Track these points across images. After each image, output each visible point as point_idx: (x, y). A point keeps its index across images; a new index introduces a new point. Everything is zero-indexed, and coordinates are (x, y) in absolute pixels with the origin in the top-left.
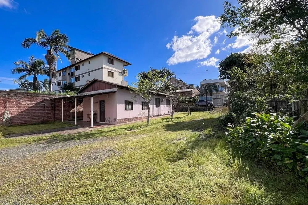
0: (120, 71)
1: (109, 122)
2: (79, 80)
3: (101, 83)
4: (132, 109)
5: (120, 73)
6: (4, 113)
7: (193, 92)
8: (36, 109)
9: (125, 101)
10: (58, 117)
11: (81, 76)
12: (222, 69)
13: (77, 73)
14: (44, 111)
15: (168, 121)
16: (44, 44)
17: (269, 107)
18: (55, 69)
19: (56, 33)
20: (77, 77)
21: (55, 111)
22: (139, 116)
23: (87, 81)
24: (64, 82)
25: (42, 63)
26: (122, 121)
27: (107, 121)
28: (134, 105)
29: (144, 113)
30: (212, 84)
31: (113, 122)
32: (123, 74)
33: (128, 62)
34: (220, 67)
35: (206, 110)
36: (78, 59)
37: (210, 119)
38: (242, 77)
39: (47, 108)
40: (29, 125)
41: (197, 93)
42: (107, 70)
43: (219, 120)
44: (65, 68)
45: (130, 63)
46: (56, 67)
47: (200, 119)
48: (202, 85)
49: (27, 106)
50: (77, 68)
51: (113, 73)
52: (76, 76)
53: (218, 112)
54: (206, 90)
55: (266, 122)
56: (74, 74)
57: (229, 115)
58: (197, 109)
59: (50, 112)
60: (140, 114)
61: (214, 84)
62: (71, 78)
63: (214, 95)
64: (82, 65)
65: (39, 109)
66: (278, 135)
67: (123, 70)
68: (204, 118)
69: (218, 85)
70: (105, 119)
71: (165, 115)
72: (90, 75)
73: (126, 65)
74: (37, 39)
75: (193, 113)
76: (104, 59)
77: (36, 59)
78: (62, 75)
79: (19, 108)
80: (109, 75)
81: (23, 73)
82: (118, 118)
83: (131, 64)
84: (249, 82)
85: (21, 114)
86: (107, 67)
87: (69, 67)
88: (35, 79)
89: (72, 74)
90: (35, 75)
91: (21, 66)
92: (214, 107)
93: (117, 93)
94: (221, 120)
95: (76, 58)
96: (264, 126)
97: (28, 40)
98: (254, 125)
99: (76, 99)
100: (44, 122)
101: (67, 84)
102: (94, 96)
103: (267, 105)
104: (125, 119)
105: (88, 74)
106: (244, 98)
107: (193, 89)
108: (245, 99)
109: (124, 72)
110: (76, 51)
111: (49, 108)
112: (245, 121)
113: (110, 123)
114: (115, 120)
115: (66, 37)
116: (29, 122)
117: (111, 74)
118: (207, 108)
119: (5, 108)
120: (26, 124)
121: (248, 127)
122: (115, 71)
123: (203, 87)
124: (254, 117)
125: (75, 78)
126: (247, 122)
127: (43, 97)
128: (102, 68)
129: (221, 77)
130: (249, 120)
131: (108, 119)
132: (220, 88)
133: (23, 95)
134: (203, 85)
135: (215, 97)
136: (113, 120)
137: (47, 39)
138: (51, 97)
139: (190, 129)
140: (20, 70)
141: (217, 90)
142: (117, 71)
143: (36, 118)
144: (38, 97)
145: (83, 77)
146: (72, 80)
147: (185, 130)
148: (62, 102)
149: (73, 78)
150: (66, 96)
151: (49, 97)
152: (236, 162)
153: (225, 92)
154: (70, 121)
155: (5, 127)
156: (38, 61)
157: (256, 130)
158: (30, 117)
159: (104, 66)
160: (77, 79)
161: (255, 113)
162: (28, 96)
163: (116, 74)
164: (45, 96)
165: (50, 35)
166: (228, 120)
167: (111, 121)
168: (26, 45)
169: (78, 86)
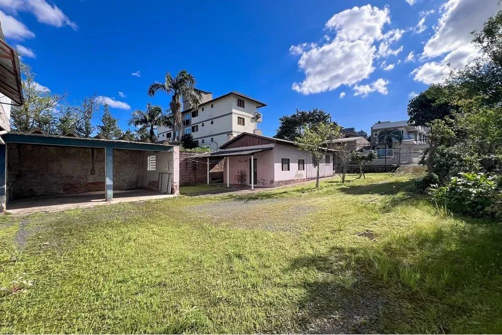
0: (252, 116)
2: (197, 130)
3: (251, 137)
4: (289, 170)
5: (253, 118)
7: (358, 142)
9: (282, 159)
10: (198, 179)
11: (200, 125)
12: (414, 111)
13: (194, 121)
14: (186, 171)
15: (339, 185)
17: (480, 166)
18: (180, 119)
19: (182, 74)
20: (194, 127)
21: (195, 171)
22: (295, 179)
25: (159, 111)
26: (280, 183)
27: (261, 183)
28: (290, 164)
29: (301, 175)
30: (393, 129)
31: (269, 185)
32: (256, 121)
33: (262, 102)
34: (411, 108)
35: (385, 171)
37: (396, 182)
38: (447, 132)
39: (189, 167)
41: (364, 144)
42: (237, 116)
43: (415, 182)
45: (264, 103)
47: (380, 182)
48: (373, 131)
50: (195, 114)
51: (244, 119)
52: (193, 125)
53: (405, 173)
54: (381, 138)
55: (471, 180)
56: (191, 123)
57: (429, 176)
58: (370, 170)
59: (191, 172)
60: (297, 175)
61: (395, 128)
62: (185, 128)
63: (396, 147)
64: (201, 110)
65: (182, 169)
66: (480, 189)
67: (256, 114)
68: (387, 181)
69: (403, 131)
70: (258, 181)
71: (324, 177)
72: (213, 124)
73: (259, 107)
75: (367, 175)
76: (233, 101)
80: (239, 123)
82: (276, 180)
83: (266, 105)
84: (457, 131)
86: (237, 112)
87: (184, 113)
88: (152, 132)
89: (187, 123)
90: (152, 126)
91: (138, 116)
92: (398, 167)
93: (274, 150)
94: (418, 182)
96: (468, 184)
97: (153, 86)
98: (460, 183)
103: (478, 164)
104: (282, 182)
105: (210, 121)
106: (449, 155)
107: (358, 138)
108: (452, 156)
109: (257, 117)
110: (202, 94)
111: (191, 168)
112: (450, 180)
113: (265, 186)
114: (272, 182)
115: (192, 77)
117: (241, 121)
118: (386, 168)
121: (454, 186)
122: (245, 116)
123: (376, 135)
124: (460, 176)
126: (452, 181)
127: (186, 155)
128: (231, 113)
129: (411, 122)
130: (455, 180)
131: (262, 181)
132: (405, 135)
134: (376, 130)
135: (397, 151)
136: (269, 182)
139: (376, 193)
140: (137, 123)
141: (400, 139)
142: (249, 117)
144: (181, 155)
145: (203, 126)
146: (188, 130)
147: (369, 194)
148: (208, 161)
149: (188, 128)
152: (442, 210)
153: (415, 142)
156: (155, 109)
157: (461, 187)
159: (234, 111)
160: (194, 129)
161: (461, 173)
163: (247, 120)
165: (176, 76)
166: (427, 182)
167: (266, 184)
168: (152, 92)
169: (196, 139)
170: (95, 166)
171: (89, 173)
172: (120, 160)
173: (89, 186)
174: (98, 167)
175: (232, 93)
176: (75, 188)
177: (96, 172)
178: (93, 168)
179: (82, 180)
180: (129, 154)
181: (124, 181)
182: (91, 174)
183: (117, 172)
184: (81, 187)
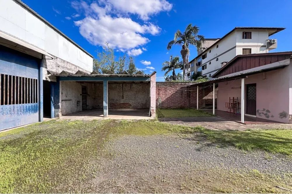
0: (263, 44)
1: (268, 117)
2: (206, 68)
5: (263, 46)
6: (158, 98)
8: (176, 95)
10: (192, 104)
11: (208, 64)
13: (204, 61)
14: (182, 97)
16: (180, 42)
18: (187, 61)
19: (188, 28)
20: (204, 66)
21: (190, 97)
23: (222, 63)
24: (192, 72)
25: (178, 59)
27: (262, 114)
32: (268, 48)
36: (204, 48)
39: (184, 95)
40: (172, 109)
42: (242, 48)
44: (193, 60)
46: (188, 59)
49: (171, 93)
50: (204, 57)
51: (251, 49)
56: (201, 63)
59: (186, 99)
62: (198, 68)
64: (209, 52)
65: (178, 96)
67: (269, 41)
70: (258, 111)
72: (218, 60)
73: (272, 34)
74: (175, 39)
77: (174, 57)
78: (190, 67)
79: (166, 95)
81: (167, 70)
85: (167, 99)
86: (242, 45)
87: (197, 58)
88: (174, 73)
89: (199, 64)
90: (174, 70)
91: (166, 65)
95: (203, 48)
97: (170, 43)
99: (214, 84)
100: (182, 108)
101: (196, 73)
102: (247, 77)
105: (216, 59)
109: (270, 44)
111: (185, 95)
113: (270, 119)
114: (284, 115)
116: (172, 107)
117: (247, 52)
119: (159, 95)
120: (170, 108)
122: (253, 46)
125: (203, 66)
127: (181, 85)
128: (235, 47)
131: (265, 112)
133: (169, 84)
136: (277, 115)
137: (182, 37)
138: (187, 85)
140: (165, 68)
142: (257, 46)
143: (176, 104)
144: (178, 85)
145: (210, 63)
146: (200, 69)
148: (198, 89)
149: (200, 67)
150: (200, 82)
151: (185, 85)
154: (203, 108)
155: (159, 110)
156: (175, 58)
158: (172, 103)
159: (237, 44)
162: (172, 85)
164: (183, 84)
167: (272, 116)
168: (169, 47)
169: (205, 74)
170: (124, 94)
171: (121, 98)
172: (137, 90)
173: (121, 105)
174: (125, 95)
175: (236, 28)
176: (115, 106)
177: (125, 98)
178: (123, 95)
179: (118, 102)
180: (141, 86)
181: (139, 103)
182: (122, 98)
183: (135, 98)
184: (117, 105)
